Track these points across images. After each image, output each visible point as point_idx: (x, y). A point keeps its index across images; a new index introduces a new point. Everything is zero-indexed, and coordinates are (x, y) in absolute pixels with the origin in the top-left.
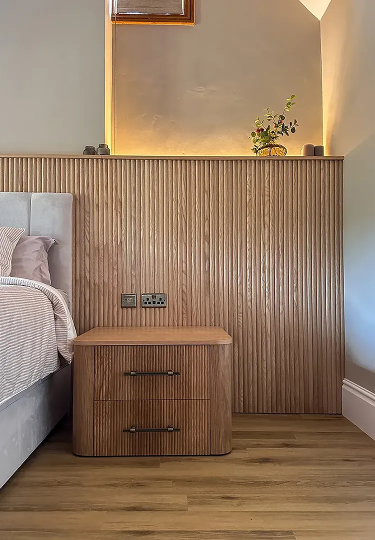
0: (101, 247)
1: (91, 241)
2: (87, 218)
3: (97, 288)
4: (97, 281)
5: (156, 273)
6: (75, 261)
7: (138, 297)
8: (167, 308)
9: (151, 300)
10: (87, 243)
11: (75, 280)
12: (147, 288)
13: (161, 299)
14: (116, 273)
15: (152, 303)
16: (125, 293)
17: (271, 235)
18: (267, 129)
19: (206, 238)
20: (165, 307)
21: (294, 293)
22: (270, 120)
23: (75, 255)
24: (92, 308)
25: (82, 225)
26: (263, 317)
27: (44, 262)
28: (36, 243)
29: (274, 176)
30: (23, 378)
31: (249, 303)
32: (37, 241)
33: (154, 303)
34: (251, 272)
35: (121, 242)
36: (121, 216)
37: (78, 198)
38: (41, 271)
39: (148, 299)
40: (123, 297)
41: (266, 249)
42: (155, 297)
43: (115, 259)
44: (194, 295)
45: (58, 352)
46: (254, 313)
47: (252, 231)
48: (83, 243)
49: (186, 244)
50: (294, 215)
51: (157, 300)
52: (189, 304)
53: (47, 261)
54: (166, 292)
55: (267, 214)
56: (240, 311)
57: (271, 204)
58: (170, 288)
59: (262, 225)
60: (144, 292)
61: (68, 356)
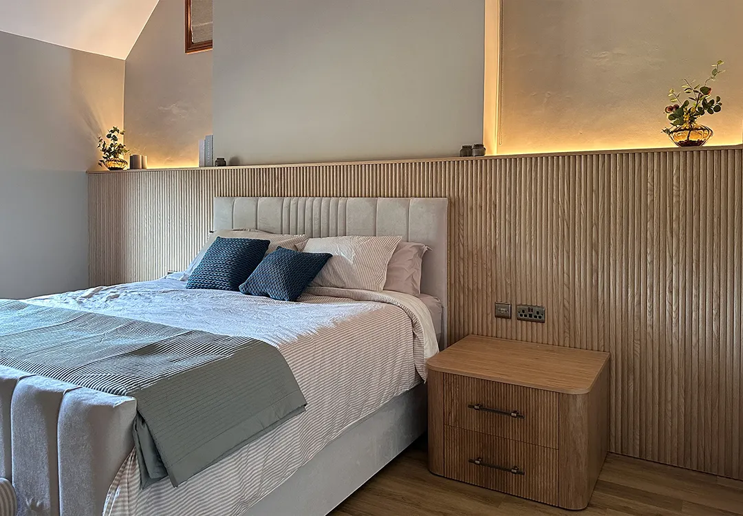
0: (475, 252)
1: (465, 244)
2: (461, 221)
3: (471, 293)
4: (471, 286)
5: (533, 283)
6: (449, 265)
7: (514, 308)
8: (545, 324)
9: (527, 312)
10: (461, 246)
11: (450, 284)
12: (523, 298)
13: (538, 313)
14: (489, 280)
15: (528, 316)
16: (499, 301)
17: (681, 246)
18: (683, 107)
19: (594, 247)
20: (543, 322)
21: (714, 322)
22: (689, 92)
23: (449, 259)
24: (466, 314)
25: (457, 227)
26: (668, 349)
27: (418, 270)
28: (410, 251)
29: (685, 171)
30: (371, 402)
31: (649, 329)
32: (410, 249)
33: (531, 316)
34: (652, 291)
35: (495, 247)
36: (495, 219)
37: (453, 202)
38: (413, 280)
39: (523, 312)
40: (497, 306)
41: (674, 263)
42: (532, 309)
43: (489, 264)
44: (578, 312)
45: (416, 369)
46: (656, 342)
47: (655, 241)
48: (457, 247)
49: (568, 253)
50: (715, 220)
51: (534, 313)
52: (571, 321)
53: (420, 269)
54: (545, 305)
55: (676, 219)
56: (637, 337)
57: (681, 206)
58: (550, 301)
59: (668, 233)
60: (519, 303)
61: (424, 375)
